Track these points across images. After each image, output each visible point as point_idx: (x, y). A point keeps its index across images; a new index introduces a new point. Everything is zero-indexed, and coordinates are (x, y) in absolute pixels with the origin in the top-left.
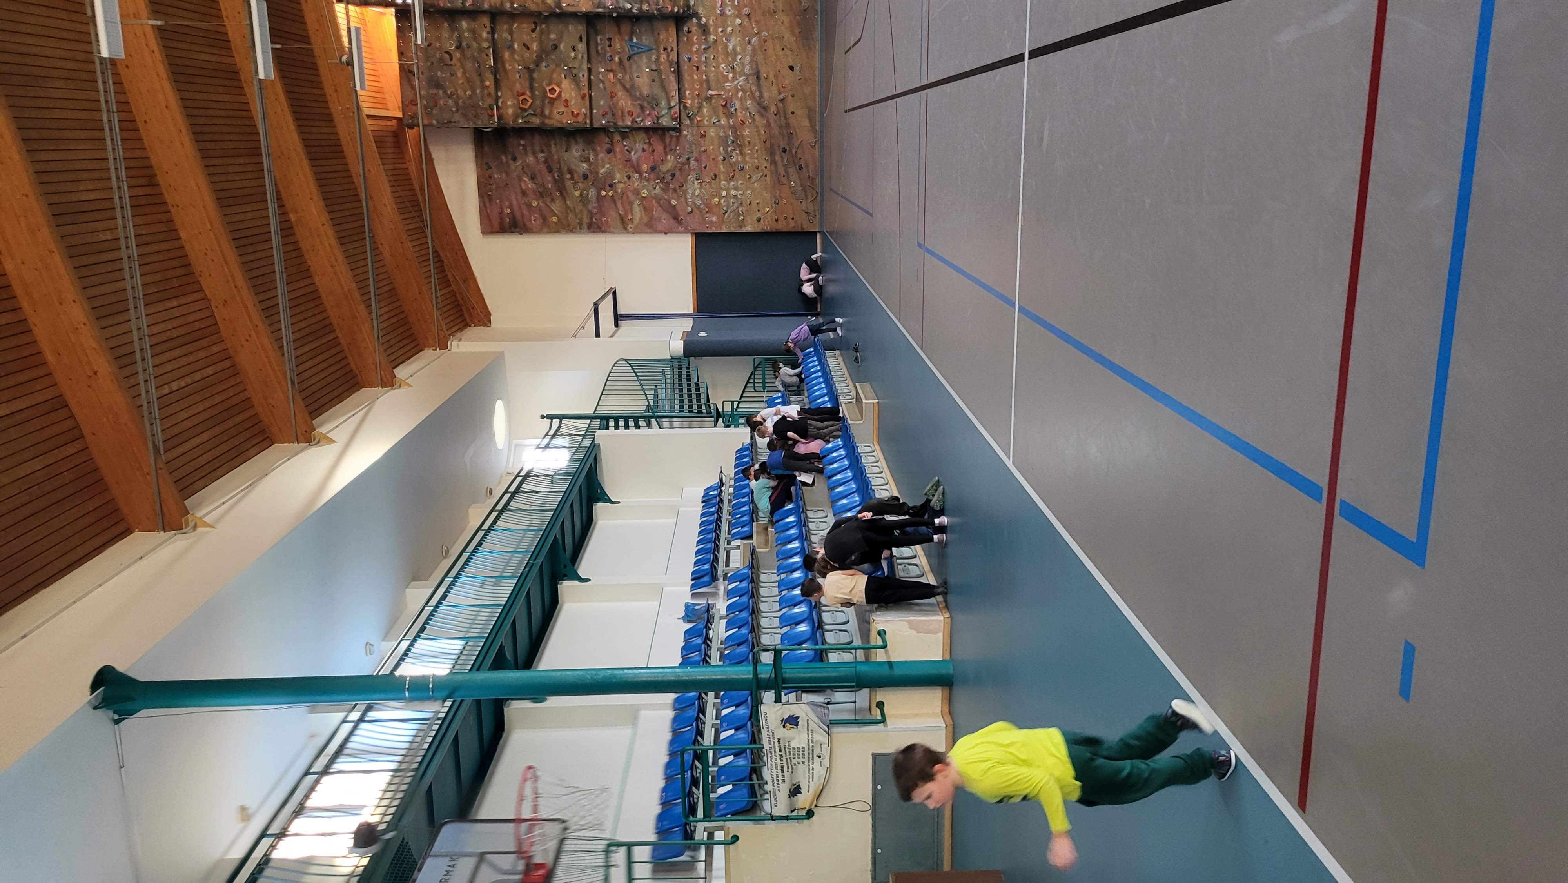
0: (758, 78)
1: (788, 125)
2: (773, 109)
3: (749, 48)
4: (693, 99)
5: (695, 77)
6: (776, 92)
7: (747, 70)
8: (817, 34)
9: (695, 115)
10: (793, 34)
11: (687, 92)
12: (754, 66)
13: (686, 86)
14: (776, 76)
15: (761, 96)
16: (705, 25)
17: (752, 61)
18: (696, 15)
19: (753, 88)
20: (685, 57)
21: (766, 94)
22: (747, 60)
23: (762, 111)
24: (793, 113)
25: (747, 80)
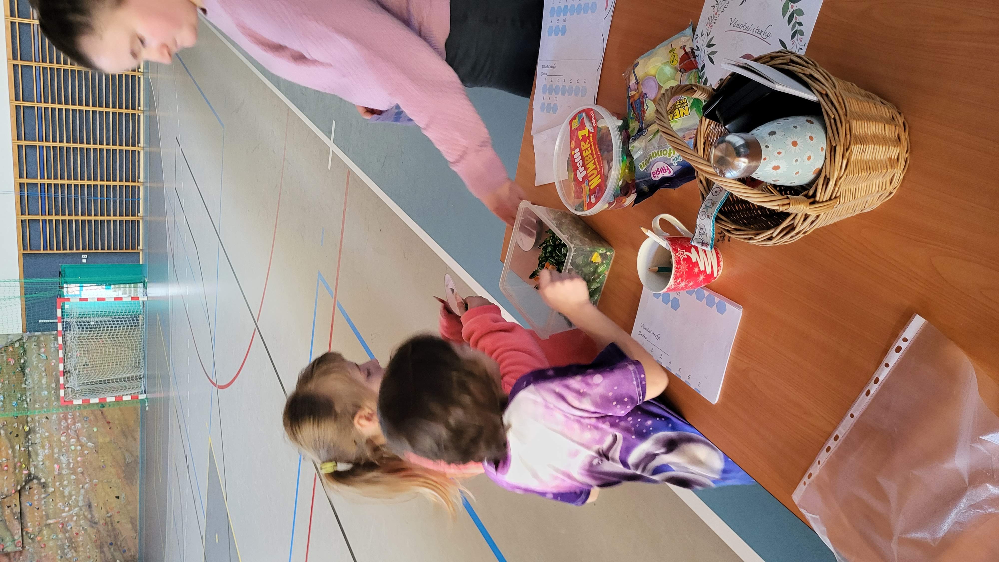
0: (90, 506)
1: (114, 530)
2: (102, 522)
3: (82, 491)
4: (34, 526)
5: (36, 514)
6: (105, 513)
7: (81, 503)
8: (138, 475)
9: (36, 536)
10: (119, 478)
11: (29, 524)
12: (87, 500)
13: (28, 520)
14: (105, 504)
15: (92, 516)
16: (44, 483)
17: (85, 497)
18: (36, 478)
19: (86, 513)
20: (26, 504)
21: (96, 515)
22: (81, 497)
23: (94, 525)
24: (118, 522)
25: (81, 509)
